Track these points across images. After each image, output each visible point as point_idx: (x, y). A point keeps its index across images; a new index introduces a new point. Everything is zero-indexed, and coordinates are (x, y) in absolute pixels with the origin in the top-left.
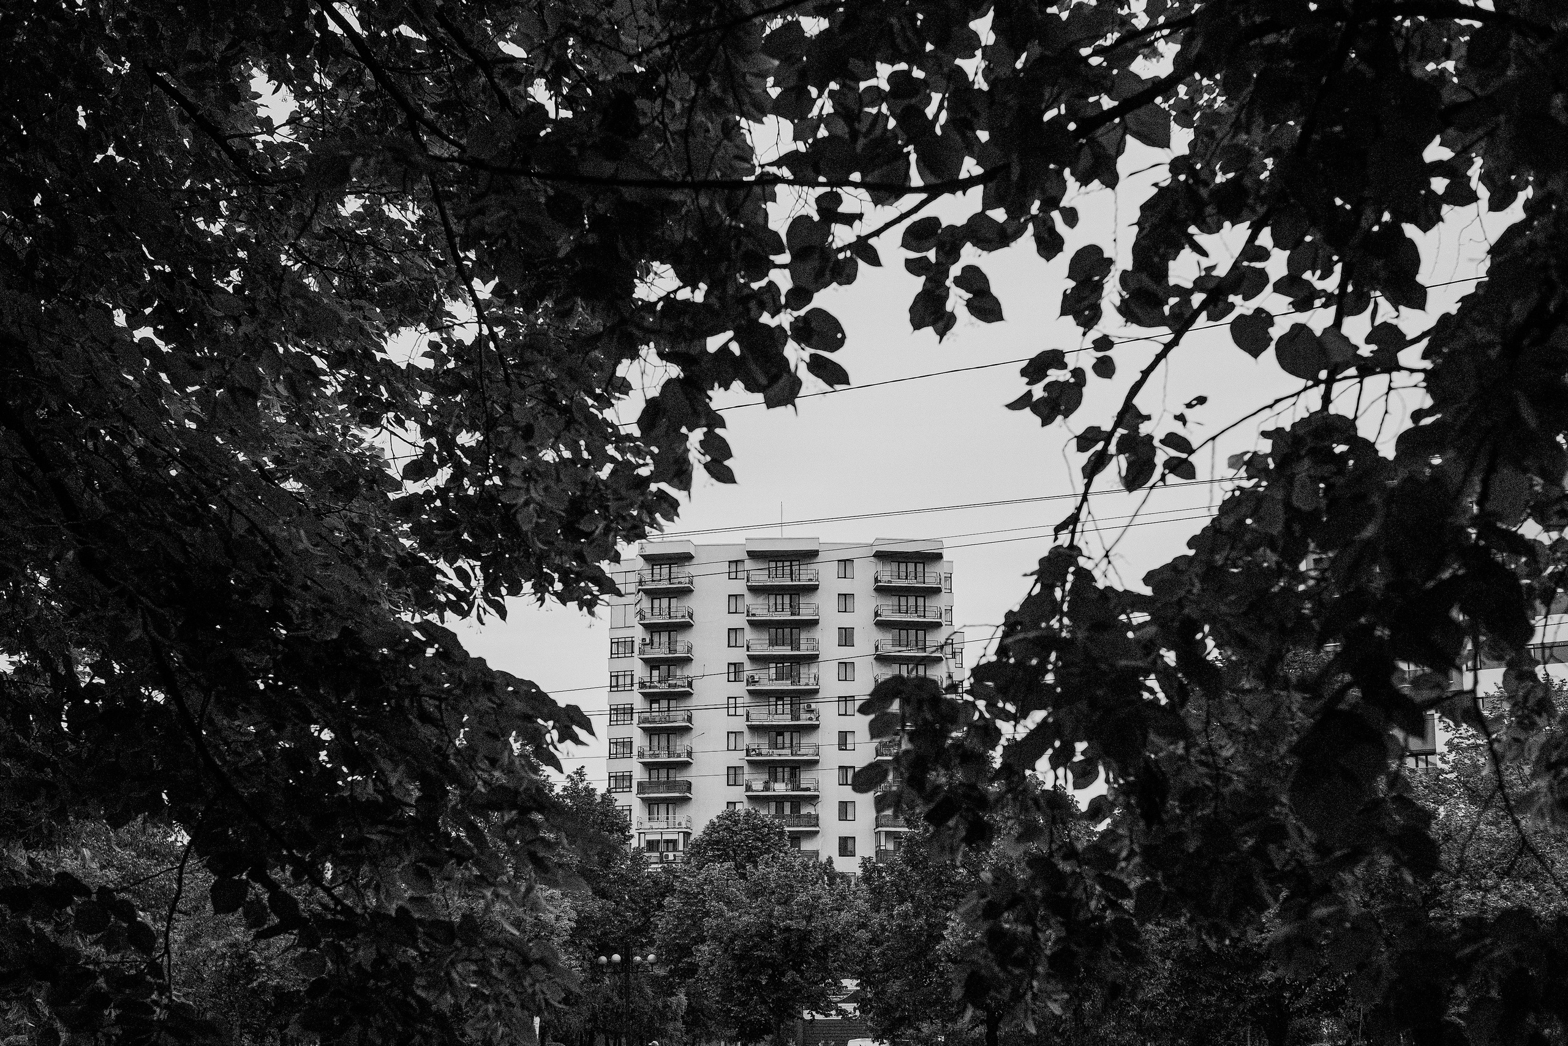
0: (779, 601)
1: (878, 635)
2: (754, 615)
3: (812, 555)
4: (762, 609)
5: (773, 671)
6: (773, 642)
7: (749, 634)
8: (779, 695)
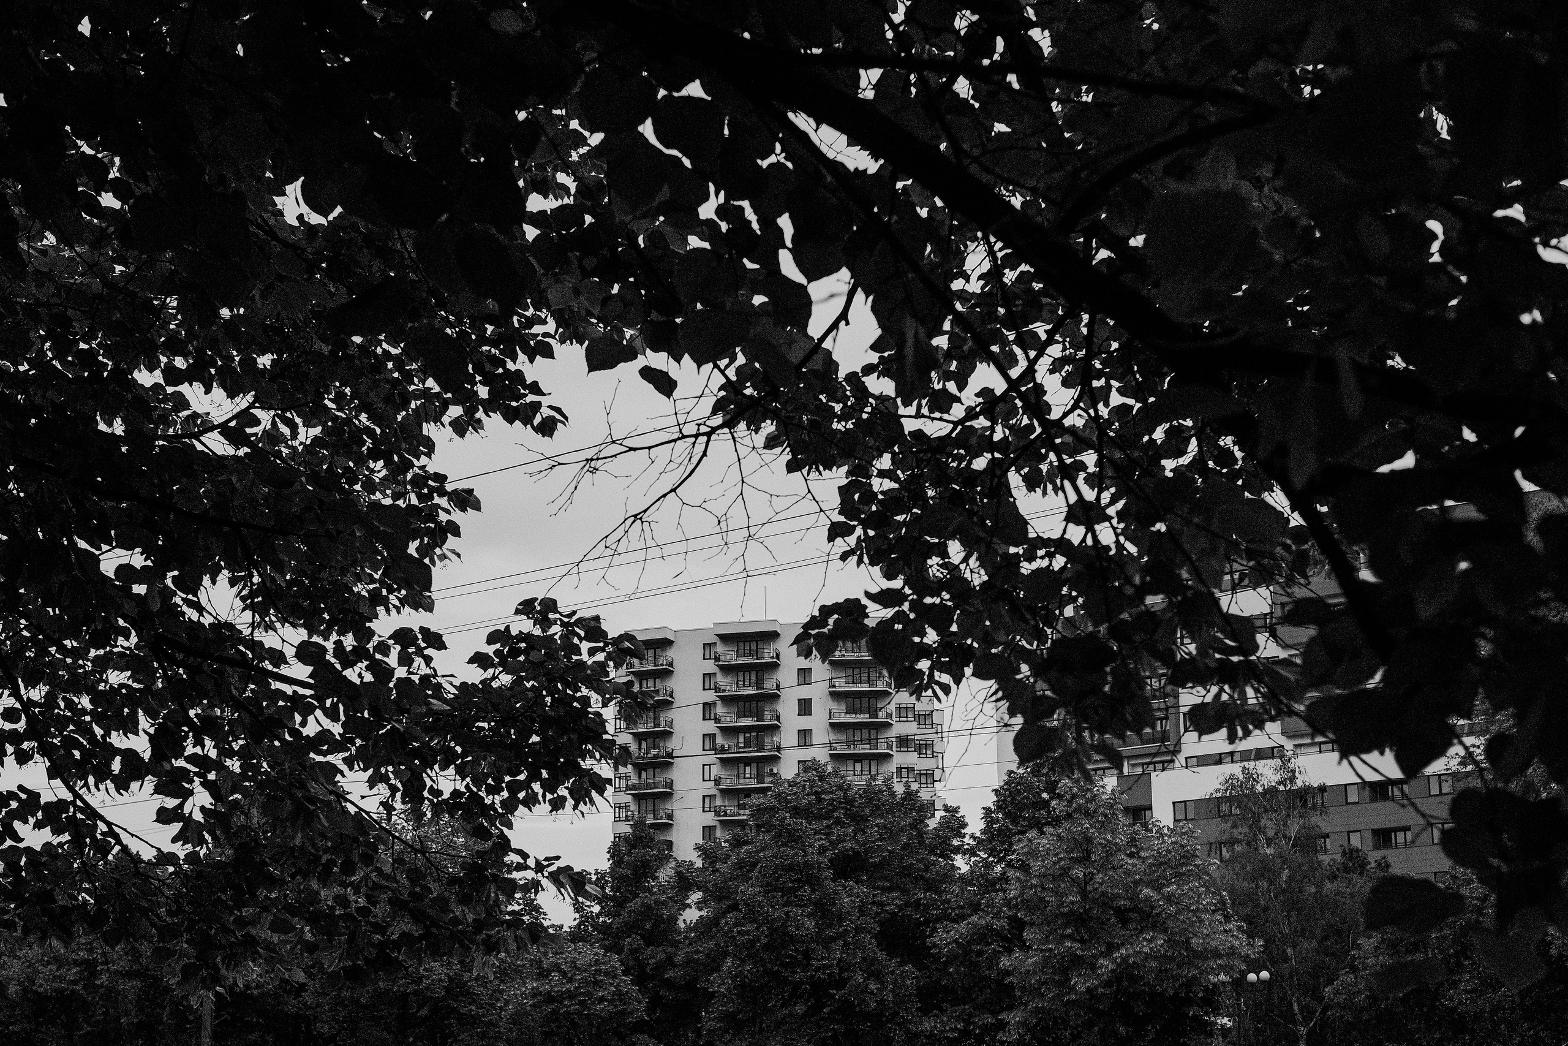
0: (747, 678)
1: (832, 704)
2: (724, 691)
3: (773, 636)
4: (730, 686)
5: (741, 739)
6: (742, 714)
7: (720, 709)
8: (747, 762)
